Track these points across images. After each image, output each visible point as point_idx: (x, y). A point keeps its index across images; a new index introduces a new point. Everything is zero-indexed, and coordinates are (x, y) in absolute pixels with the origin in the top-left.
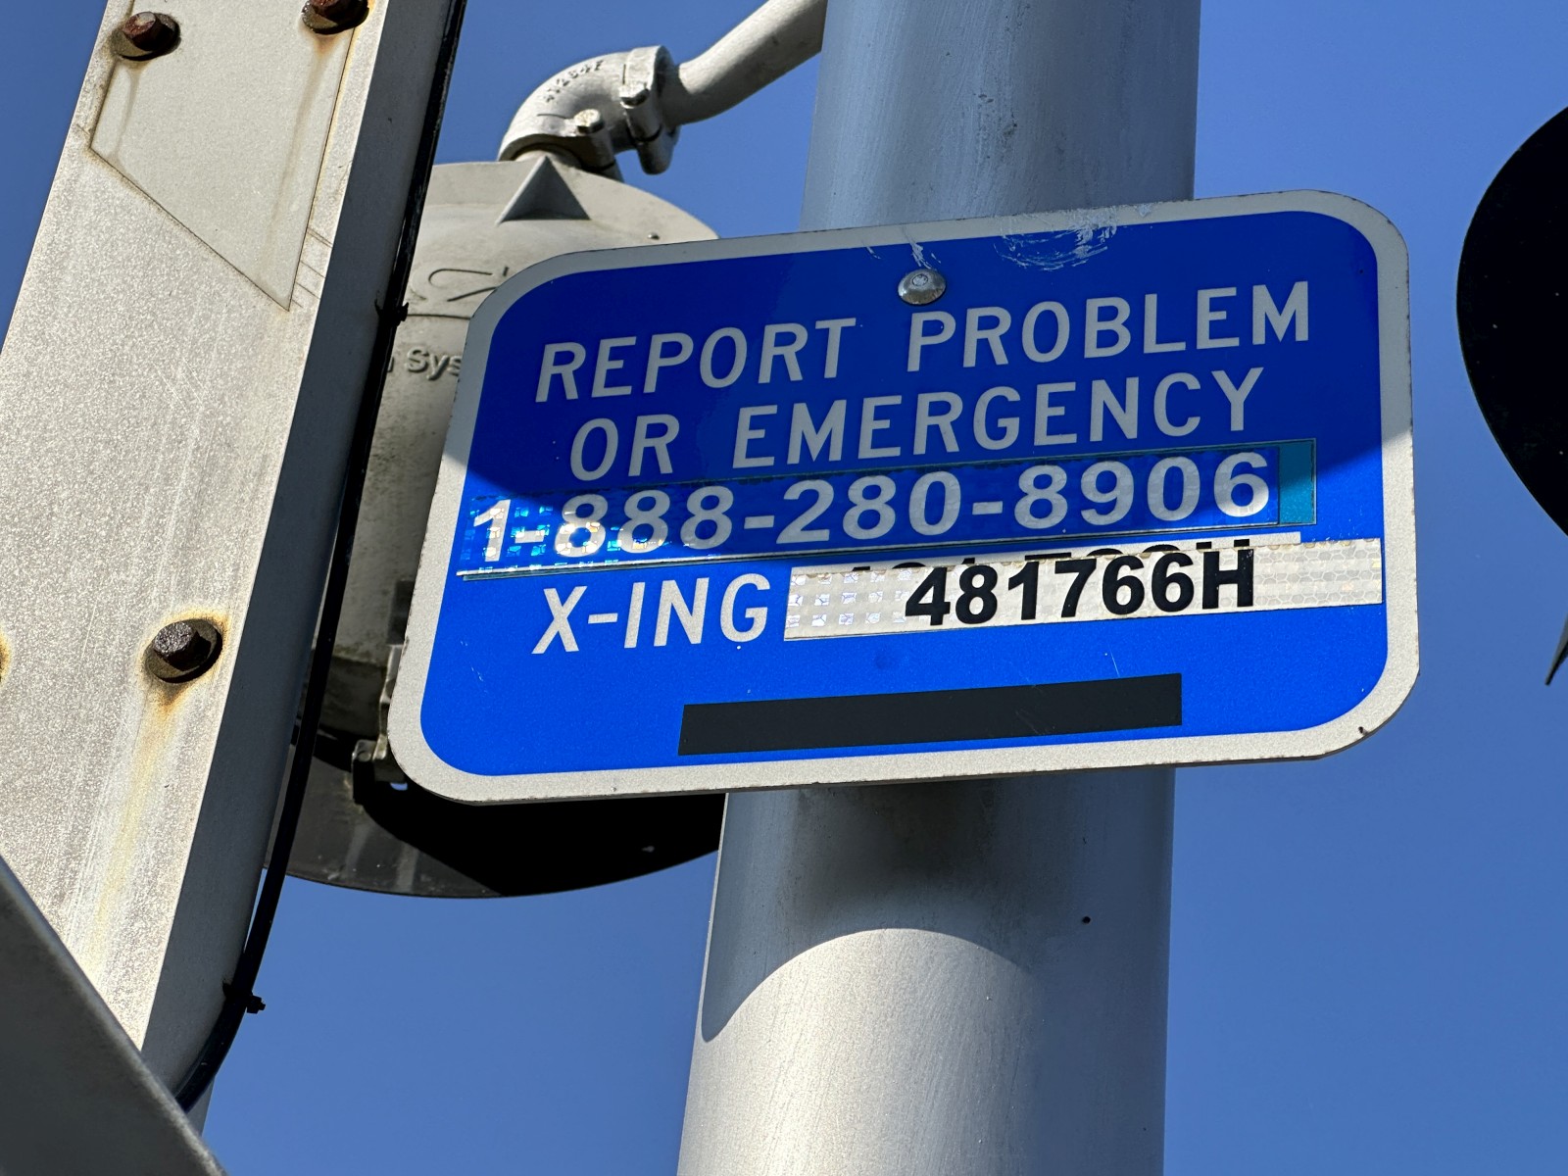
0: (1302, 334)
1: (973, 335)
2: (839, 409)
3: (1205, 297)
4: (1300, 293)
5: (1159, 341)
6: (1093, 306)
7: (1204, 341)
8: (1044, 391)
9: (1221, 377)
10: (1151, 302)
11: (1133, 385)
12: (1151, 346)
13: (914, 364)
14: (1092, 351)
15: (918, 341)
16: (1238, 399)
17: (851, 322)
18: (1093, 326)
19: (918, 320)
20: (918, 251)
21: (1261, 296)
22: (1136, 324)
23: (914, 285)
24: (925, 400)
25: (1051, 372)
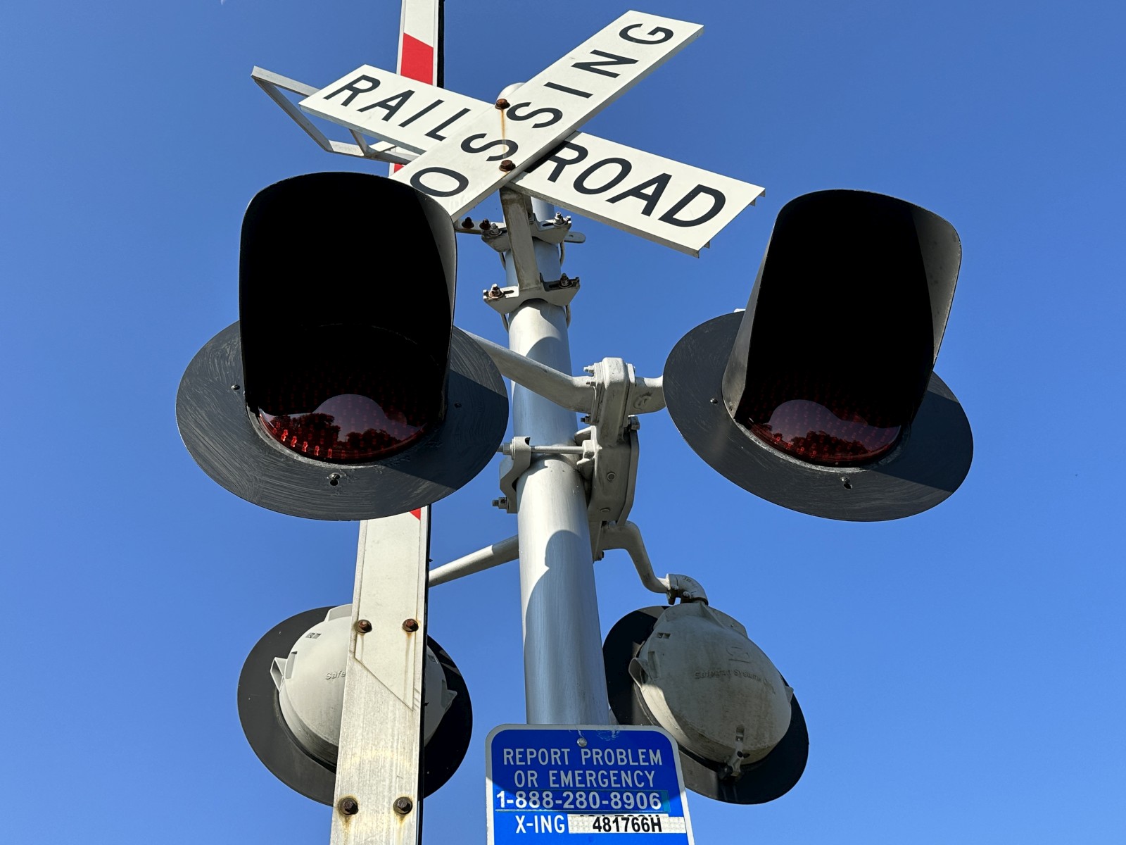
0: (661, 764)
1: (595, 756)
2: (570, 772)
3: (640, 751)
4: (658, 751)
5: (633, 762)
6: (618, 751)
7: (642, 763)
8: (612, 772)
9: (646, 772)
10: (629, 751)
11: (629, 772)
12: (631, 763)
13: (584, 763)
14: (620, 763)
15: (584, 757)
16: (650, 778)
17: (569, 750)
18: (619, 757)
19: (583, 751)
20: (580, 732)
21: (651, 751)
22: (627, 756)
23: (581, 742)
24: (588, 772)
25: (613, 768)
